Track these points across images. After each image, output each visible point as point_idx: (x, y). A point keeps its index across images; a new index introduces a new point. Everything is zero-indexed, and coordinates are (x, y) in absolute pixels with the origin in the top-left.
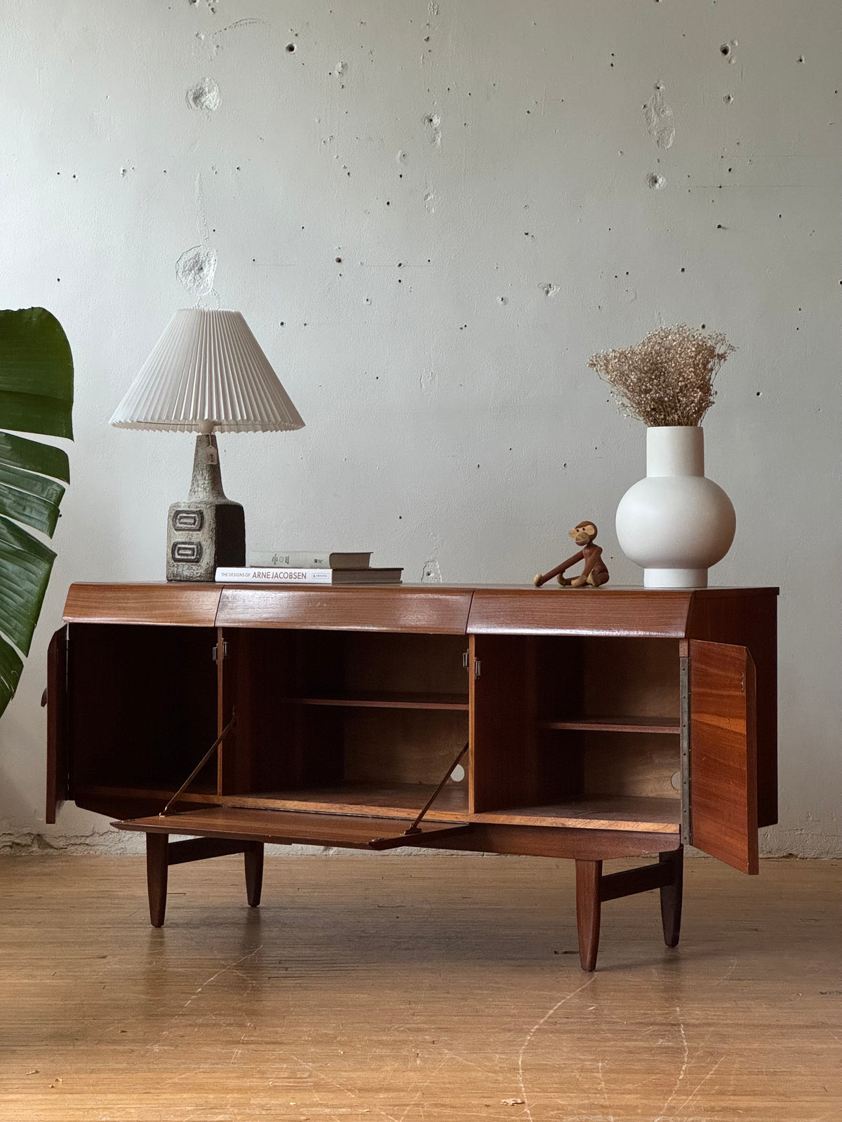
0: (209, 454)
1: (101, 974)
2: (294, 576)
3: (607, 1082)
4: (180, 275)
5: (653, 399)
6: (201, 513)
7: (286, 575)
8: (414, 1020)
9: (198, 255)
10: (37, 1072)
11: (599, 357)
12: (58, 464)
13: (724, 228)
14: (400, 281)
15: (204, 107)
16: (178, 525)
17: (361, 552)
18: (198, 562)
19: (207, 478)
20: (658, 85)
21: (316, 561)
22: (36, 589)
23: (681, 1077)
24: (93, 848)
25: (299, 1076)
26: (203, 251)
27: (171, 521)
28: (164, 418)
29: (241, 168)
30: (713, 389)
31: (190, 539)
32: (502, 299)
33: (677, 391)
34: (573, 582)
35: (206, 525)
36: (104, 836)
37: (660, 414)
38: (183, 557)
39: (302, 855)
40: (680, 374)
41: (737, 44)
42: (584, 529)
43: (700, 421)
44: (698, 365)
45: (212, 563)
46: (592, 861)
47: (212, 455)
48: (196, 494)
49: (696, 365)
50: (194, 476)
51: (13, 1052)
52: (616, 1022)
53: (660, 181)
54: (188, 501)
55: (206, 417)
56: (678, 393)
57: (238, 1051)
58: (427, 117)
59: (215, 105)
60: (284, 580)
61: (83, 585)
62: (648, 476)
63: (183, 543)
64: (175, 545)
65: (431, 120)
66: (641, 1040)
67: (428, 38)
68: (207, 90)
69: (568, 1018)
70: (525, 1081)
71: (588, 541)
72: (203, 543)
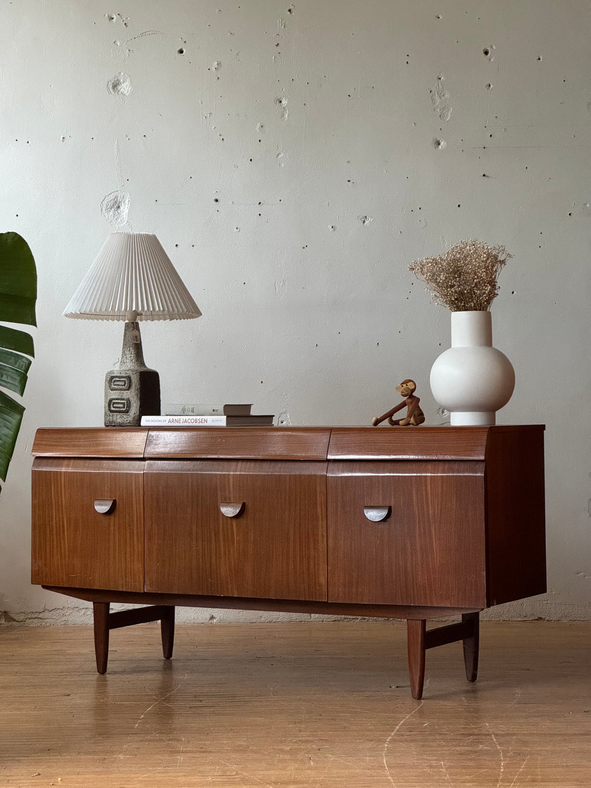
0: (134, 336)
1: (68, 706)
2: (198, 421)
3: (451, 774)
4: (104, 211)
5: (456, 292)
6: (129, 378)
7: (192, 421)
8: (301, 735)
9: (116, 197)
10: (39, 774)
11: (417, 263)
12: (26, 343)
13: (487, 177)
14: (260, 215)
15: (120, 93)
16: (113, 386)
17: (244, 404)
18: (127, 412)
19: (133, 353)
20: (440, 77)
21: (214, 410)
22: (10, 433)
23: (502, 770)
24: (44, 620)
25: (228, 774)
26: (120, 195)
27: (108, 384)
28: (98, 310)
29: (147, 136)
30: (498, 285)
31: (122, 396)
32: (332, 227)
33: (473, 286)
34: (401, 422)
35: (133, 386)
36: (52, 612)
37: (460, 303)
38: (116, 409)
39: (194, 623)
40: (475, 274)
41: (494, 47)
42: (407, 385)
43: (489, 307)
44: (488, 267)
45: (138, 413)
46: (419, 620)
47: (136, 337)
48: (125, 364)
49: (486, 268)
50: (124, 352)
51: (18, 761)
52: (446, 734)
53: (442, 143)
54: (119, 369)
55: (134, 309)
56: (474, 287)
57: (180, 758)
58: (278, 100)
59: (128, 91)
60: (191, 424)
61: (46, 430)
62: (452, 346)
63: (117, 399)
64: (111, 401)
65: (281, 102)
66: (466, 746)
67: (278, 44)
68: (122, 81)
69: (410, 731)
70: (392, 775)
71: (410, 392)
72: (131, 399)
